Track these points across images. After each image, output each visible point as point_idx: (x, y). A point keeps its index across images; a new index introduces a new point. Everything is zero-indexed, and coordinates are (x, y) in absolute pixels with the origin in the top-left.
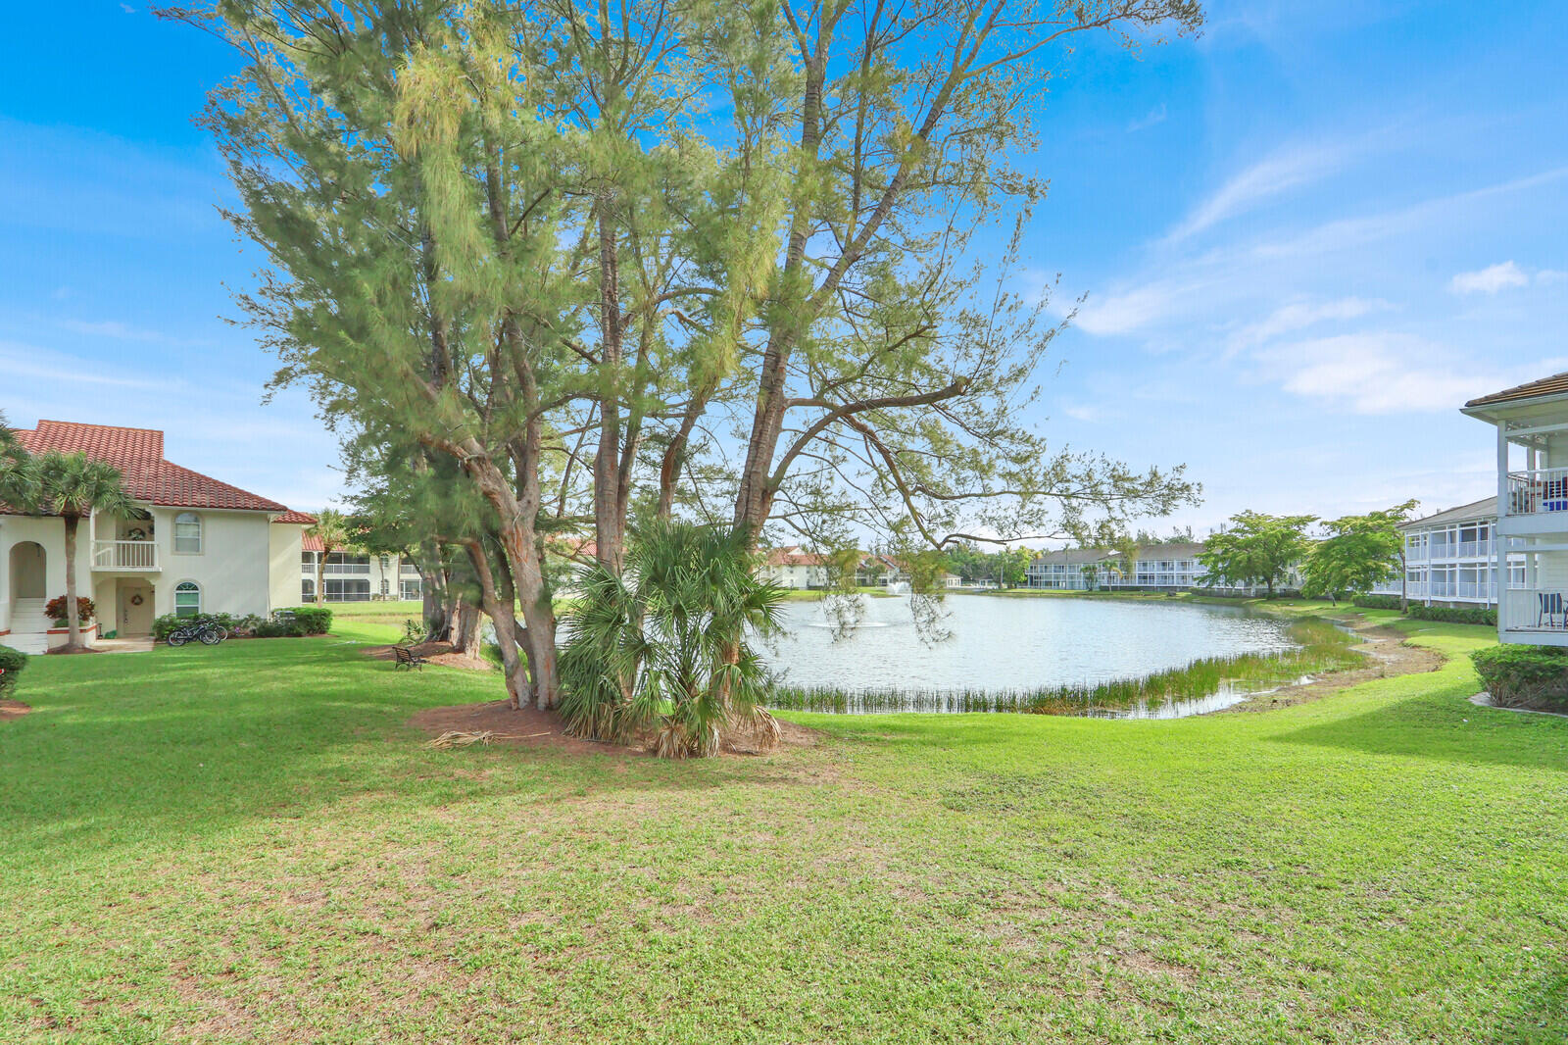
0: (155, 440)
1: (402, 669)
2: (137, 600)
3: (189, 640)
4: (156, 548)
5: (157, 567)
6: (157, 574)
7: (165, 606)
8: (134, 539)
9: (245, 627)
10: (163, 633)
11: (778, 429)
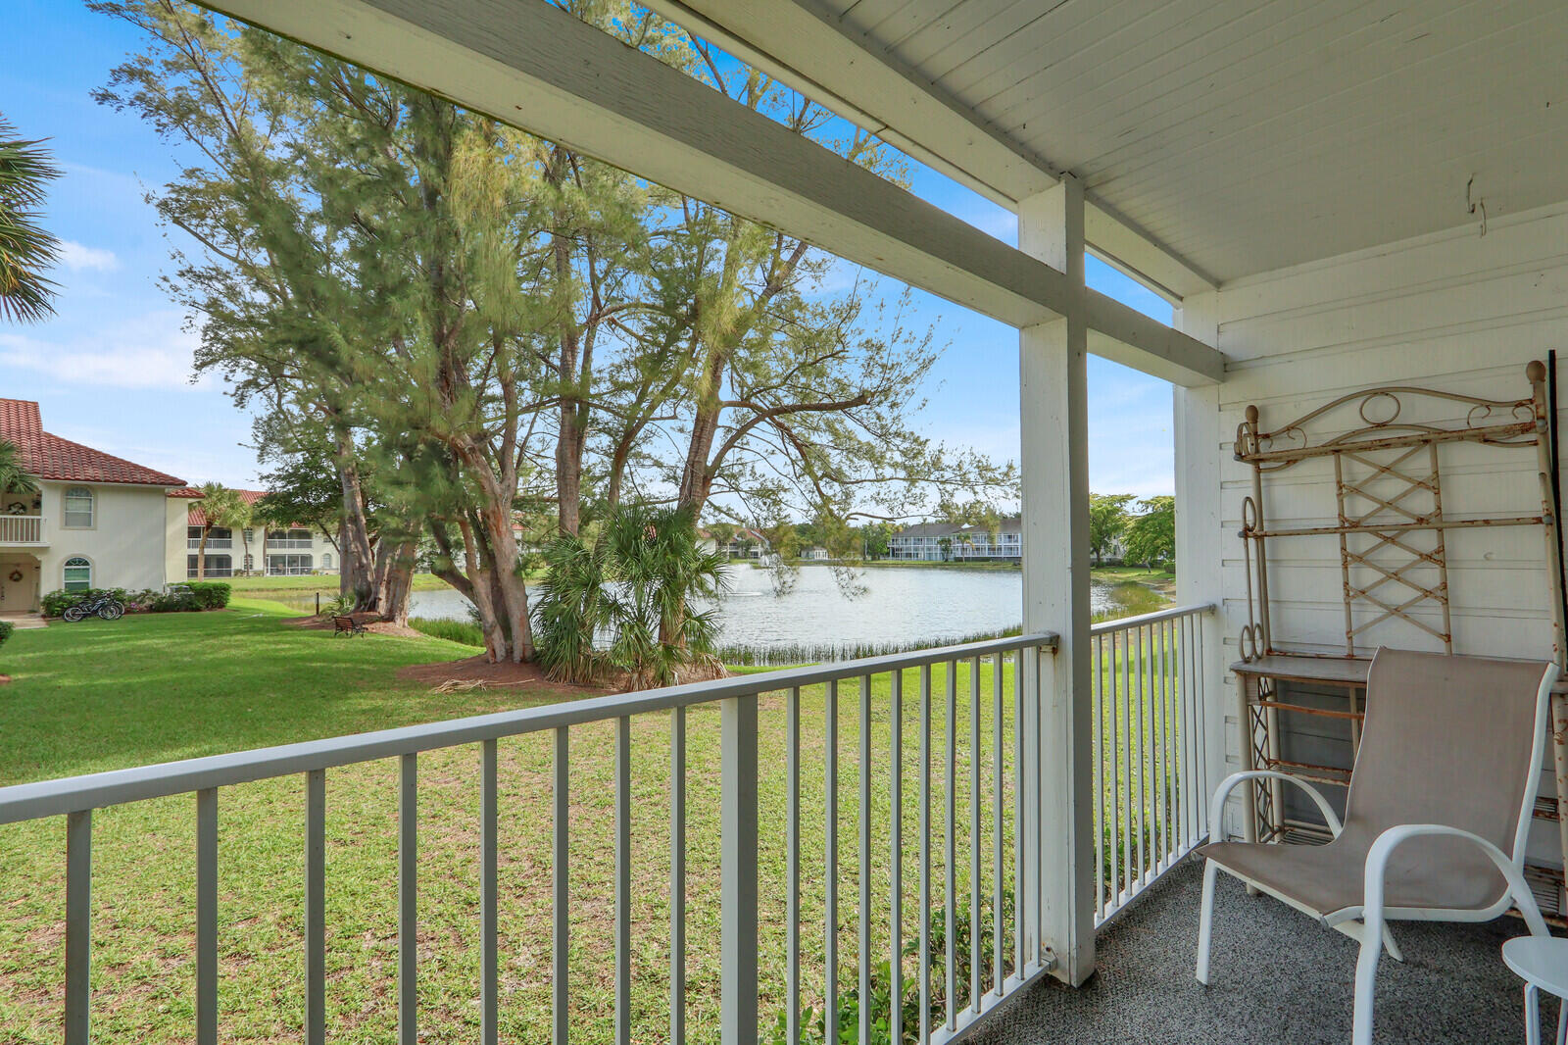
0: (31, 411)
1: (341, 637)
2: (16, 576)
3: (85, 616)
4: (42, 522)
5: (44, 542)
6: (44, 550)
7: (52, 582)
8: (14, 513)
9: (140, 602)
10: (54, 609)
11: (715, 426)
